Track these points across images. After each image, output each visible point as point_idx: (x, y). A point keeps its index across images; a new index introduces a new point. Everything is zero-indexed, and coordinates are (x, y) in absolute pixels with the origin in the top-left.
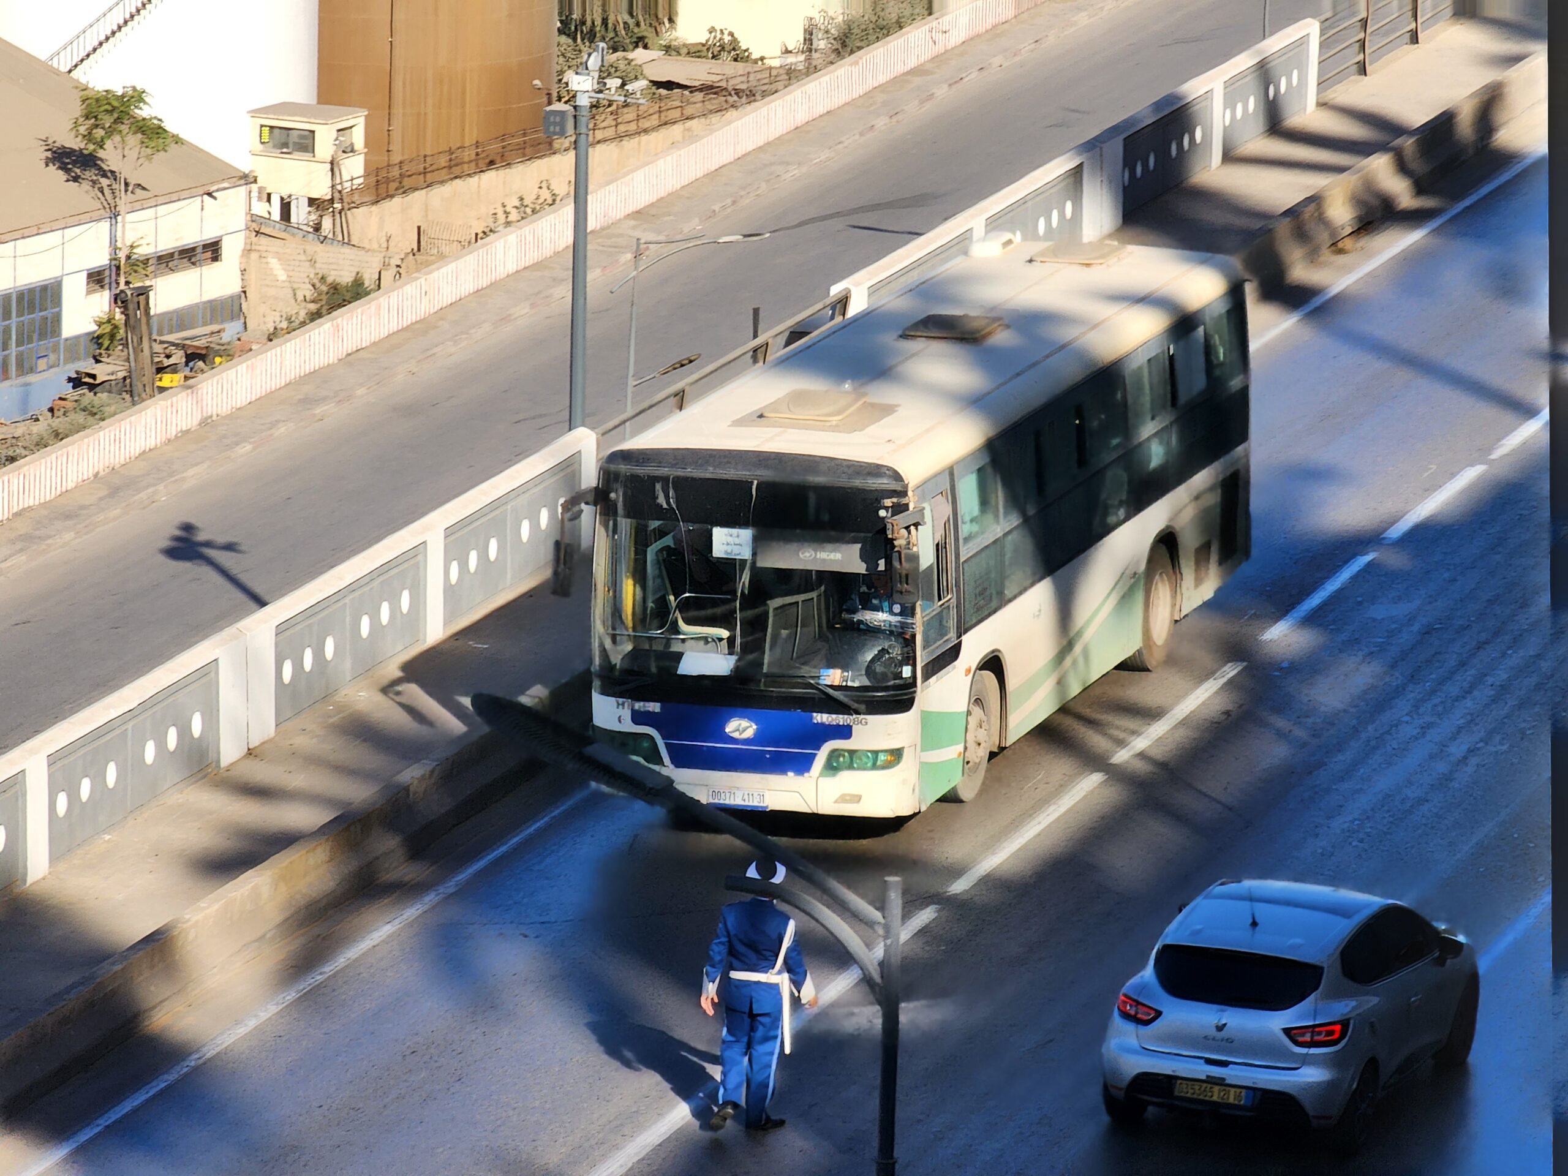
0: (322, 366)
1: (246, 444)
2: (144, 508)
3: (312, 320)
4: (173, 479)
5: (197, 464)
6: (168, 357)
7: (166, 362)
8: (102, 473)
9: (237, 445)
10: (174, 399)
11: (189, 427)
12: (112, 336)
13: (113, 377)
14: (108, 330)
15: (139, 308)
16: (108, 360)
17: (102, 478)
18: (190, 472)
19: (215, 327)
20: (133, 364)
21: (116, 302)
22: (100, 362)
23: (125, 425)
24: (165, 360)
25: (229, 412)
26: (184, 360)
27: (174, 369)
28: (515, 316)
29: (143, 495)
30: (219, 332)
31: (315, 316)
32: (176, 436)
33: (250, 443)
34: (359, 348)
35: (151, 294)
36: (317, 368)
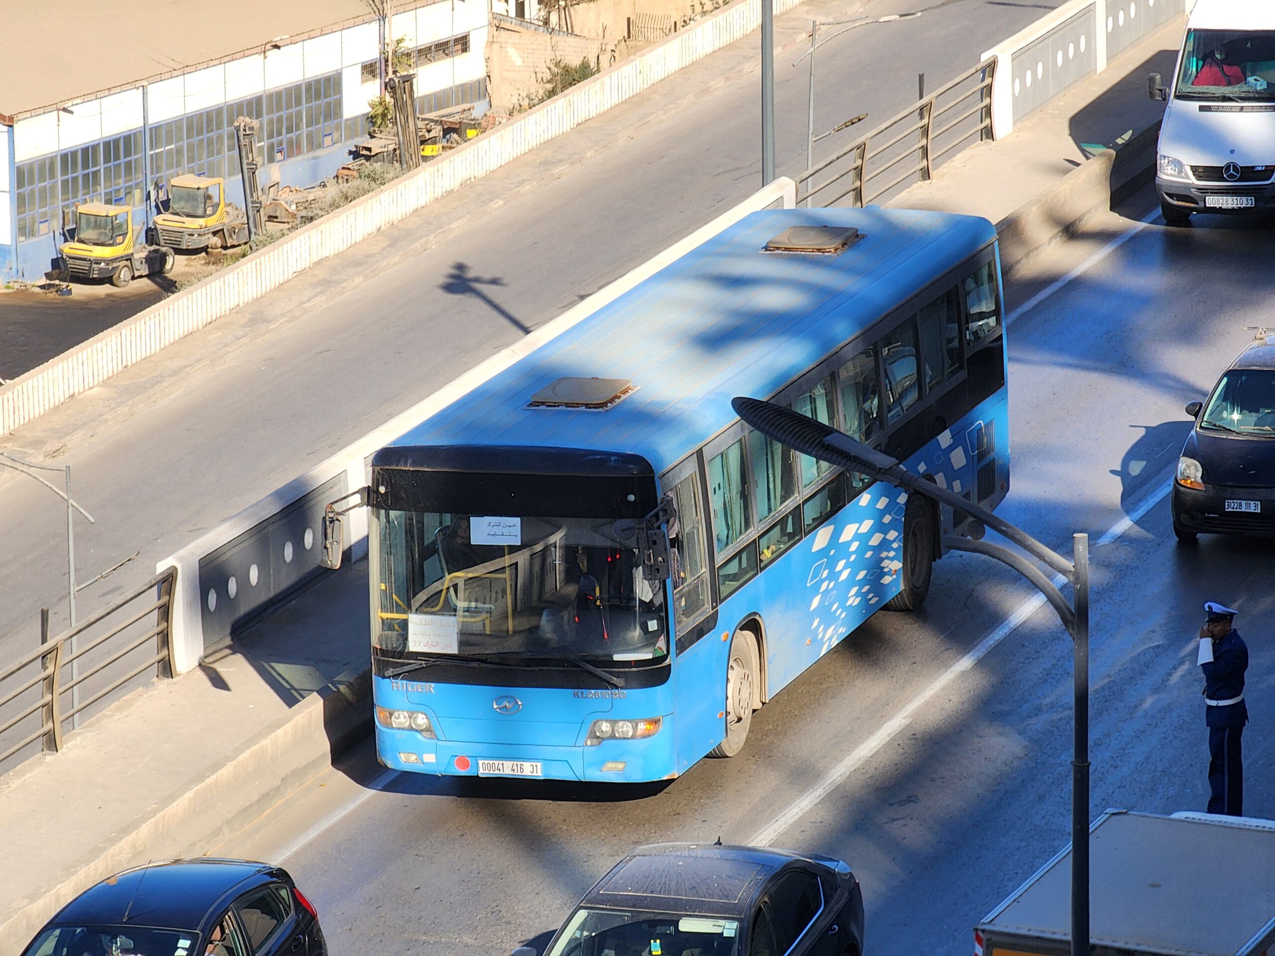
0: (557, 134)
1: (499, 200)
2: (418, 255)
3: (549, 97)
4: (440, 231)
5: (460, 218)
6: (429, 131)
7: (427, 136)
8: (383, 228)
9: (492, 201)
10: (440, 165)
11: (452, 188)
12: (384, 116)
13: (386, 150)
14: (380, 111)
15: (405, 93)
16: (381, 136)
17: (383, 232)
18: (455, 225)
19: (466, 106)
20: (401, 138)
21: (386, 88)
22: (374, 137)
23: (401, 187)
24: (427, 134)
25: (484, 175)
26: (441, 133)
27: (433, 141)
28: (714, 88)
29: (417, 244)
30: (470, 109)
31: (552, 93)
32: (442, 195)
33: (501, 199)
34: (587, 118)
35: (415, 80)
36: (554, 136)
